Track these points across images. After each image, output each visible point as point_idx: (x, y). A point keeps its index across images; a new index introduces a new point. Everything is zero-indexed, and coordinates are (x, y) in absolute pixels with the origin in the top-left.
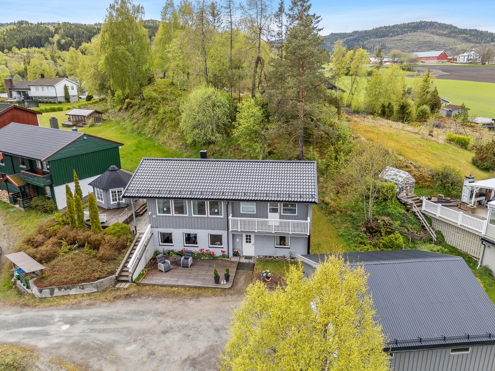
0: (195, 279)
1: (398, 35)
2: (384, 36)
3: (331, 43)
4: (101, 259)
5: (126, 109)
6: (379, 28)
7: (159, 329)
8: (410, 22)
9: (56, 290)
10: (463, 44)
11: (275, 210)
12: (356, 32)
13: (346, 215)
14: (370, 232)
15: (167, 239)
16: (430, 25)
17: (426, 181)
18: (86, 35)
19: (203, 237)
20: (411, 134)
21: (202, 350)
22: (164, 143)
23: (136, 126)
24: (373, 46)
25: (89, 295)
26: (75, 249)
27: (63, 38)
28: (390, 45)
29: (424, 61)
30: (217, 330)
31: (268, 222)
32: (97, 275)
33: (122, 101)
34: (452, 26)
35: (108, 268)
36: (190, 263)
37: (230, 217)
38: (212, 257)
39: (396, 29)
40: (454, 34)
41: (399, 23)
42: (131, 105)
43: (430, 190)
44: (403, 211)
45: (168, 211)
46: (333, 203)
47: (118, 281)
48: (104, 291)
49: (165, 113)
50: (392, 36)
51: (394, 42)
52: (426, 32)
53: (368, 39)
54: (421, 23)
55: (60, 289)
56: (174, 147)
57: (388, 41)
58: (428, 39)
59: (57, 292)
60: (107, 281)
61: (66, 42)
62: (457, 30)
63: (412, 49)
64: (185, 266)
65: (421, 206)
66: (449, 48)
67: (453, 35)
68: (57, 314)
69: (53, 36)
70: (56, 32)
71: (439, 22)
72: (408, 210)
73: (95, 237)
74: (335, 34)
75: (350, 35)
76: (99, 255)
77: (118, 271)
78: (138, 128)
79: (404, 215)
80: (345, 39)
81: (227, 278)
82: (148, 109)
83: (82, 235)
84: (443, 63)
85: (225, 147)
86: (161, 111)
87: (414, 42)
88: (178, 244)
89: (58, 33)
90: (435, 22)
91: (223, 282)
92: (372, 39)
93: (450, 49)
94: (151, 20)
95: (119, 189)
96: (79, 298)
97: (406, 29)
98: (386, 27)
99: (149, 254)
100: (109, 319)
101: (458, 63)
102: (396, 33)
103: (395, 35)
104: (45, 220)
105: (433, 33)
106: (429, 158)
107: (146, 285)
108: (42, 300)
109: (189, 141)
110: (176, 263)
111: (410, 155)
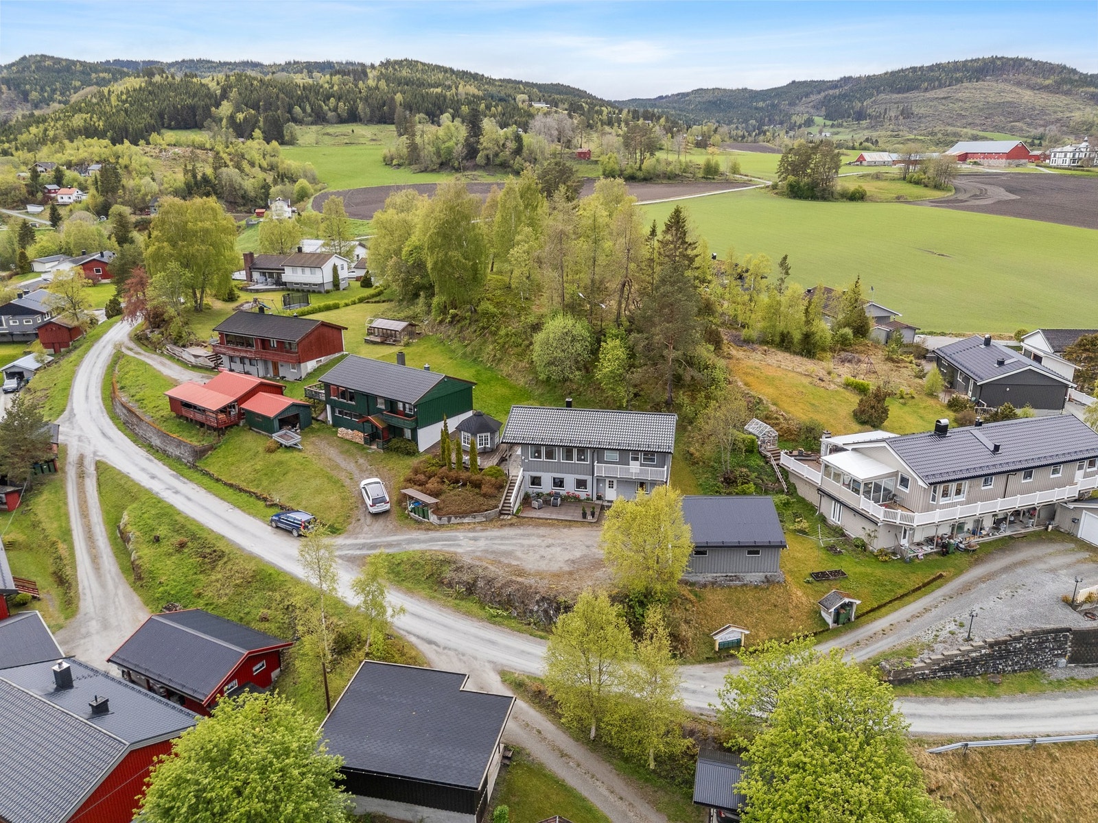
0: (566, 514)
1: (940, 86)
2: (909, 89)
3: (790, 104)
4: (484, 495)
5: (451, 322)
6: (899, 71)
7: (544, 544)
8: (969, 59)
9: (453, 518)
10: (1088, 109)
11: (636, 459)
12: (846, 80)
13: (708, 466)
14: (727, 483)
15: (536, 481)
16: (1013, 67)
17: (792, 434)
18: (282, 103)
19: (570, 480)
20: (799, 377)
21: (578, 556)
22: (509, 376)
23: (469, 349)
24: (883, 111)
25: (479, 523)
26: (458, 487)
27: (238, 109)
28: (922, 111)
29: (978, 160)
30: (588, 547)
31: (629, 469)
32: (485, 508)
33: (443, 310)
34: (1065, 67)
35: (492, 502)
36: (559, 503)
37: (595, 464)
38: (577, 499)
39: (937, 74)
40: (1069, 87)
41: (944, 60)
42: (457, 318)
43: (794, 444)
44: (762, 464)
45: (539, 457)
46: (697, 454)
47: (501, 513)
48: (492, 520)
49: (507, 335)
50: (926, 90)
51: (931, 103)
52: (1005, 80)
53: (873, 95)
54: (994, 60)
55: (456, 518)
56: (522, 382)
57: (920, 102)
58: (1009, 98)
59: (453, 520)
60: (493, 512)
61: (245, 118)
62: (1076, 77)
63: (970, 120)
64: (555, 505)
65: (779, 459)
66: (1053, 117)
67: (1066, 88)
68: (460, 535)
69: (218, 105)
70: (224, 95)
71: (1035, 59)
72: (767, 463)
73: (475, 477)
74: (800, 83)
75: (834, 85)
76: (482, 492)
77: (501, 505)
78: (472, 353)
79: (762, 467)
80: (823, 94)
81: (593, 514)
82: (484, 328)
83: (464, 475)
84: (1017, 166)
85: (584, 385)
86: (502, 332)
87: (975, 104)
88: (547, 487)
89: (227, 98)
90: (1027, 60)
91: (589, 518)
92: (882, 96)
93: (1058, 120)
94: (406, 60)
95: (485, 434)
96: (473, 525)
97: (959, 75)
98: (914, 69)
99: (522, 494)
100: (502, 538)
101: (1051, 167)
102: (937, 83)
103: (934, 88)
104: (414, 462)
105: (1019, 84)
106: (803, 409)
107: (525, 517)
108: (441, 526)
109: (542, 377)
110: (547, 503)
111: (785, 406)
